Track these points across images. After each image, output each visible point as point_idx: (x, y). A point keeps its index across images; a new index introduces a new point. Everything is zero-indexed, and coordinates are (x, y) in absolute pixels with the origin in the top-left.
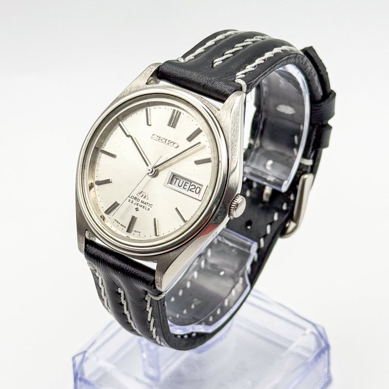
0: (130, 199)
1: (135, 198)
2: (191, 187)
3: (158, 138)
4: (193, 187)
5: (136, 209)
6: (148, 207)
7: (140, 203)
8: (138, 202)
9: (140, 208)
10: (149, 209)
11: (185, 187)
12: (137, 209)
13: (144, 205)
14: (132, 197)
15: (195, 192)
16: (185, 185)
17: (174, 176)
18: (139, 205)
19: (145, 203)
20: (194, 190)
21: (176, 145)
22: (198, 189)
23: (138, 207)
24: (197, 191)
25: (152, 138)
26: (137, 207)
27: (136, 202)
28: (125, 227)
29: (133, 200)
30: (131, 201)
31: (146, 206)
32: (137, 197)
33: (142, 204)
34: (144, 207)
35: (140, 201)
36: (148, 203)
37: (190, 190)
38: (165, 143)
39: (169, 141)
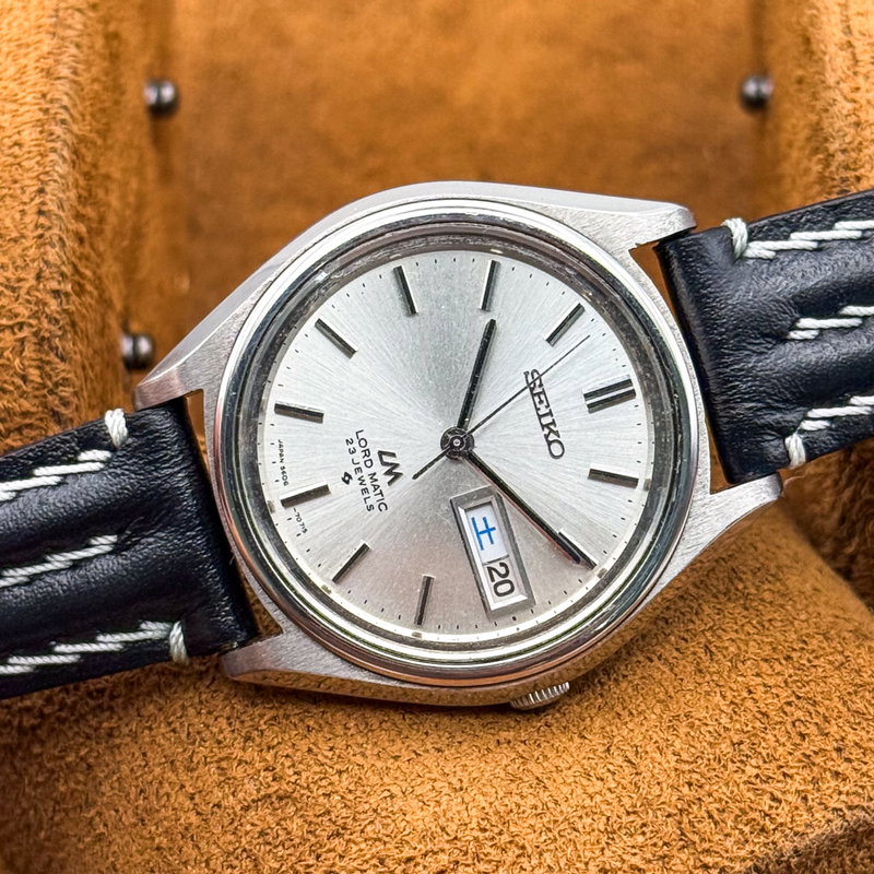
0: (356, 441)
1: (367, 453)
2: (496, 566)
3: (538, 390)
4: (502, 570)
5: (346, 474)
6: (373, 500)
7: (366, 472)
8: (364, 468)
9: (354, 482)
10: (370, 508)
12: (347, 478)
13: (371, 489)
14: (363, 443)
15: (496, 587)
18: (359, 475)
19: (376, 487)
20: (498, 579)
21: (556, 449)
22: (506, 587)
23: (355, 477)
24: (501, 589)
25: (526, 374)
26: (352, 473)
27: (362, 461)
28: (286, 483)
29: (359, 450)
30: (351, 446)
31: (372, 494)
32: (374, 456)
33: (368, 481)
34: (365, 491)
35: (371, 471)
36: (381, 493)
37: (490, 569)
38: (540, 417)
39: (553, 423)
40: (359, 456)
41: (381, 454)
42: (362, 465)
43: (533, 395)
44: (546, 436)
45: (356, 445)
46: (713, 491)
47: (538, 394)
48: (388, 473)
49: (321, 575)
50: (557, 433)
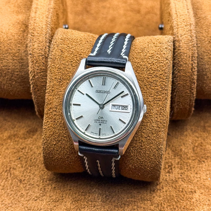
1: (98, 120)
2: (122, 108)
4: (123, 107)
6: (105, 122)
7: (100, 121)
9: (101, 124)
11: (119, 109)
13: (103, 122)
15: (125, 109)
16: (119, 108)
17: (113, 105)
19: (103, 121)
20: (124, 109)
22: (126, 108)
24: (126, 109)
28: (97, 134)
29: (97, 121)
31: (104, 122)
32: (98, 119)
33: (102, 122)
34: (103, 123)
35: (101, 121)
36: (104, 121)
37: (122, 109)
38: (103, 93)
39: (105, 91)
40: (98, 121)
41: (98, 118)
42: (99, 122)
43: (99, 92)
44: (106, 93)
45: (96, 121)
46: (124, 71)
47: (100, 92)
48: (102, 118)
49: (113, 134)
50: (106, 91)
